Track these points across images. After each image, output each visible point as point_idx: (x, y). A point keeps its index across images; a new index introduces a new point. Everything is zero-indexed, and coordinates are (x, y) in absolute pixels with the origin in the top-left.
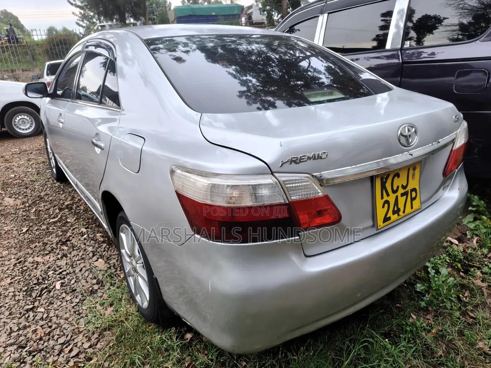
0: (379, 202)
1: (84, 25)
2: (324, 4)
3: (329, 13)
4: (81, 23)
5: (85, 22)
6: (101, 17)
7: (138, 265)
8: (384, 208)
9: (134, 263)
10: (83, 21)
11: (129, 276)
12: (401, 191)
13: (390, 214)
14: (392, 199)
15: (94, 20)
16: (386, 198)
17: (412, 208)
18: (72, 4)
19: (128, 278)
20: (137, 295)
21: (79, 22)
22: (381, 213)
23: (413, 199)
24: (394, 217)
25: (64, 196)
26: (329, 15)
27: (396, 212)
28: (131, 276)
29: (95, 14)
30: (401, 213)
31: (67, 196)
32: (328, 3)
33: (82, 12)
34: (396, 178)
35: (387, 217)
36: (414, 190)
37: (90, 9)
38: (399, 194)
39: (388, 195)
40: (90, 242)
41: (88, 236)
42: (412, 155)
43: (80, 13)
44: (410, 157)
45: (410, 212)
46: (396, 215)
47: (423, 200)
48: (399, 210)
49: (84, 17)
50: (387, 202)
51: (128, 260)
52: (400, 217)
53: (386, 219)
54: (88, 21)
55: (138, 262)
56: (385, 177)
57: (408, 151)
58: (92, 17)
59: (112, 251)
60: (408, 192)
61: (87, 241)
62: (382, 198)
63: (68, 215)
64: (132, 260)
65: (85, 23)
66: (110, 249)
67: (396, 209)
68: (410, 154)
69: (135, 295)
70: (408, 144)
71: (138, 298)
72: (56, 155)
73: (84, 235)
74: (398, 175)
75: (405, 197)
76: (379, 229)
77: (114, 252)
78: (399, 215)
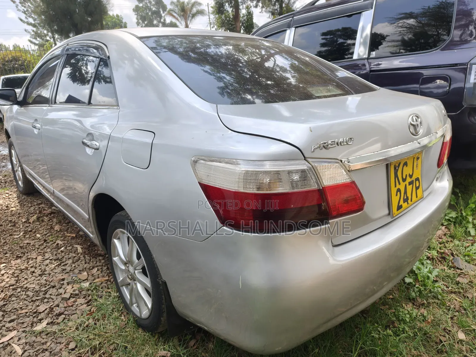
0: (394, 190)
1: (37, 42)
2: (291, 19)
3: (296, 27)
4: (34, 41)
5: (38, 39)
6: (55, 35)
7: (136, 271)
8: (397, 196)
9: (131, 269)
10: (36, 39)
11: (122, 286)
12: (409, 180)
13: (401, 202)
14: (402, 187)
15: (48, 38)
16: (398, 186)
17: (417, 197)
18: (24, 22)
19: (121, 288)
20: (132, 305)
21: (32, 39)
22: (395, 200)
23: (417, 188)
24: (405, 205)
25: (33, 209)
26: (296, 29)
27: (406, 200)
28: (124, 286)
29: (48, 32)
30: (409, 201)
31: (36, 209)
32: (294, 18)
33: (35, 29)
34: (405, 166)
35: (400, 205)
36: (417, 179)
37: (43, 27)
38: (407, 183)
39: (399, 184)
40: (69, 254)
41: (66, 248)
42: (420, 143)
43: (33, 31)
44: (418, 145)
45: (416, 201)
46: (406, 203)
47: (424, 189)
48: (407, 198)
49: (37, 35)
50: (399, 190)
51: (123, 267)
52: (409, 205)
53: (399, 207)
54: (41, 38)
55: (137, 268)
56: (397, 165)
57: (416, 140)
58: (46, 35)
59: (95, 262)
60: (413, 181)
61: (65, 254)
62: (396, 187)
63: (40, 228)
64: (128, 267)
65: (38, 41)
66: (92, 260)
67: (405, 198)
68: (418, 143)
69: (130, 306)
70: (416, 134)
71: (135, 308)
72: (24, 166)
73: (61, 248)
74: (406, 164)
75: (412, 185)
76: (394, 217)
77: (96, 263)
78: (408, 204)
